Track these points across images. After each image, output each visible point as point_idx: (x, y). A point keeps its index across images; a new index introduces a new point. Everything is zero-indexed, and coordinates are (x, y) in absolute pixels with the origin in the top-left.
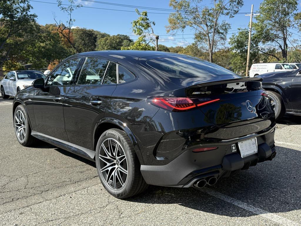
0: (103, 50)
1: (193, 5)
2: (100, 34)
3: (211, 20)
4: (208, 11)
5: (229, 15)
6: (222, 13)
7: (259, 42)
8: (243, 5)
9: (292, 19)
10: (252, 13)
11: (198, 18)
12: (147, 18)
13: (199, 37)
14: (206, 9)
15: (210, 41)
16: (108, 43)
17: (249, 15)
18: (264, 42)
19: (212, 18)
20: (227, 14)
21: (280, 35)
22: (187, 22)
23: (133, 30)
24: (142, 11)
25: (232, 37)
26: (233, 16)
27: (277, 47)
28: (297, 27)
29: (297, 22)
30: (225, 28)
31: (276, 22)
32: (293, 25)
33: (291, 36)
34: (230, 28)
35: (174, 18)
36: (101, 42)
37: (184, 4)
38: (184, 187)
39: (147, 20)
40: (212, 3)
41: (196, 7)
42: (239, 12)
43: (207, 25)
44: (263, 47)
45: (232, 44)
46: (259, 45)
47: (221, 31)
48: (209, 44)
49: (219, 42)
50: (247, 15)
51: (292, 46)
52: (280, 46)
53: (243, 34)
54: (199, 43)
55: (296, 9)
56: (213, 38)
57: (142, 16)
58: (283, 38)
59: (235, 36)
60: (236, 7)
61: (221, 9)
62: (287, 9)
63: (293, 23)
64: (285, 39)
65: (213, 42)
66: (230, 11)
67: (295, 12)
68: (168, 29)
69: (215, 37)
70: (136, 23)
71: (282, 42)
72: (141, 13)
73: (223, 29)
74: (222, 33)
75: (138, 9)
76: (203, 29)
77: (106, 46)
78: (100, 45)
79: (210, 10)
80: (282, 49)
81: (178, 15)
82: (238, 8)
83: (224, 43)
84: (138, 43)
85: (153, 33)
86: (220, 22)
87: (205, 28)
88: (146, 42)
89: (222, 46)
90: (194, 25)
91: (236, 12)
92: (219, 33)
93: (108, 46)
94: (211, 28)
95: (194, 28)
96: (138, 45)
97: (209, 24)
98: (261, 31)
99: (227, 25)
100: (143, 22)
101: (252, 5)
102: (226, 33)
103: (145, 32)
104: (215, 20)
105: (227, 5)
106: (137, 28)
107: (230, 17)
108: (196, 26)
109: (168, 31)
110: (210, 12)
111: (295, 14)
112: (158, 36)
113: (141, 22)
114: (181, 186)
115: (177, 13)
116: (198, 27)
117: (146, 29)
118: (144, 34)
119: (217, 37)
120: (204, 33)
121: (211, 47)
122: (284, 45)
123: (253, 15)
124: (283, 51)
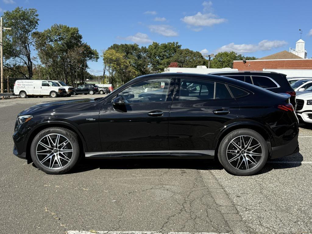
9: (30, 37)
10: (2, 26)
27: (22, 64)
31: (17, 38)
52: (26, 63)
58: (26, 55)
63: (31, 41)
64: (29, 56)
67: (34, 31)
71: (26, 59)
80: (27, 65)
111: (34, 33)
122: (29, 62)
123: (3, 28)
124: (28, 67)
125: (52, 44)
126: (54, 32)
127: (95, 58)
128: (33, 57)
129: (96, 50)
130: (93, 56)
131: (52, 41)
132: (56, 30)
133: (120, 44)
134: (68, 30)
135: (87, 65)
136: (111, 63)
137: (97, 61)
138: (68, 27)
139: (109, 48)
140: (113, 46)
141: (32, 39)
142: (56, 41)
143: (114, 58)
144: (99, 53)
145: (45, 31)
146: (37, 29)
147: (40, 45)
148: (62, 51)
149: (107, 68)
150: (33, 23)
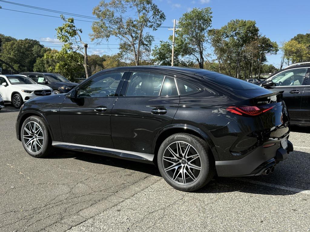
0: (9, 55)
1: (117, 15)
2: (4, 37)
3: (135, 31)
4: (133, 22)
5: (152, 28)
6: (146, 26)
7: (179, 55)
8: (165, 19)
9: (206, 35)
10: (175, 27)
11: (122, 29)
12: (74, 25)
13: (124, 47)
14: (130, 20)
15: (136, 52)
16: (15, 48)
17: (172, 29)
18: (183, 55)
19: (136, 29)
20: (151, 26)
21: (197, 49)
22: (112, 31)
23: (58, 37)
24: (67, 17)
25: (154, 49)
26: (156, 28)
27: (194, 61)
28: (210, 42)
29: (210, 38)
30: (149, 40)
31: (193, 37)
32: (207, 40)
33: (205, 50)
34: (154, 40)
35: (98, 27)
36: (6, 46)
37: (108, 13)
38: (256, 175)
39: (74, 28)
40: (135, 15)
41: (120, 17)
42: (161, 26)
43: (132, 36)
44: (183, 59)
45: (155, 56)
46: (179, 58)
47: (145, 43)
48: (135, 55)
49: (144, 54)
50: (170, 29)
51: (206, 60)
52: (198, 60)
53: (165, 47)
54: (124, 53)
55: (210, 25)
56: (139, 49)
57: (67, 23)
58: (199, 52)
59: (158, 48)
60: (159, 21)
61: (145, 21)
62: (202, 25)
63: (207, 38)
64: (201, 53)
65: (139, 53)
66: (153, 24)
67: (209, 28)
68: (93, 37)
69: (140, 49)
70: (61, 29)
71: (198, 56)
72: (67, 20)
73: (147, 41)
74: (147, 45)
75: (64, 15)
76: (129, 40)
77: (12, 50)
78: (5, 50)
79: (134, 21)
80: (199, 62)
81: (102, 24)
82: (161, 22)
83: (148, 54)
84: (65, 50)
85: (81, 40)
86: (144, 34)
87: (131, 39)
88: (73, 50)
89: (147, 58)
90: (118, 35)
91: (159, 25)
92: (144, 44)
93: (15, 51)
94: (136, 39)
95: (120, 38)
96: (65, 52)
97: (134, 35)
98: (181, 44)
99: (151, 37)
100: (69, 28)
101: (175, 20)
102: (150, 44)
103: (72, 39)
104: (139, 32)
105: (150, 18)
106: (62, 34)
107: (153, 30)
108: (121, 36)
109: (93, 40)
110: (135, 23)
111: (209, 31)
112: (87, 45)
113: (66, 28)
114: (253, 175)
115: (101, 22)
116: (123, 37)
117: (72, 36)
118: (71, 41)
119: (142, 48)
120: (130, 43)
121: (137, 58)
122: (201, 59)
123: (175, 29)
124: (200, 64)
125: (227, 40)
126: (230, 28)
127: (274, 50)
128: (208, 53)
129: (276, 42)
130: (271, 48)
131: (228, 36)
132: (233, 26)
133: (305, 34)
134: (244, 24)
135: (265, 59)
136: (290, 55)
137: (276, 54)
138: (244, 21)
139: (292, 39)
140: (296, 36)
141: (208, 37)
142: (232, 36)
143: (293, 49)
144: (279, 45)
145: (222, 28)
146: (211, 26)
147: (216, 42)
148: (237, 45)
149: (286, 60)
150: (207, 21)
